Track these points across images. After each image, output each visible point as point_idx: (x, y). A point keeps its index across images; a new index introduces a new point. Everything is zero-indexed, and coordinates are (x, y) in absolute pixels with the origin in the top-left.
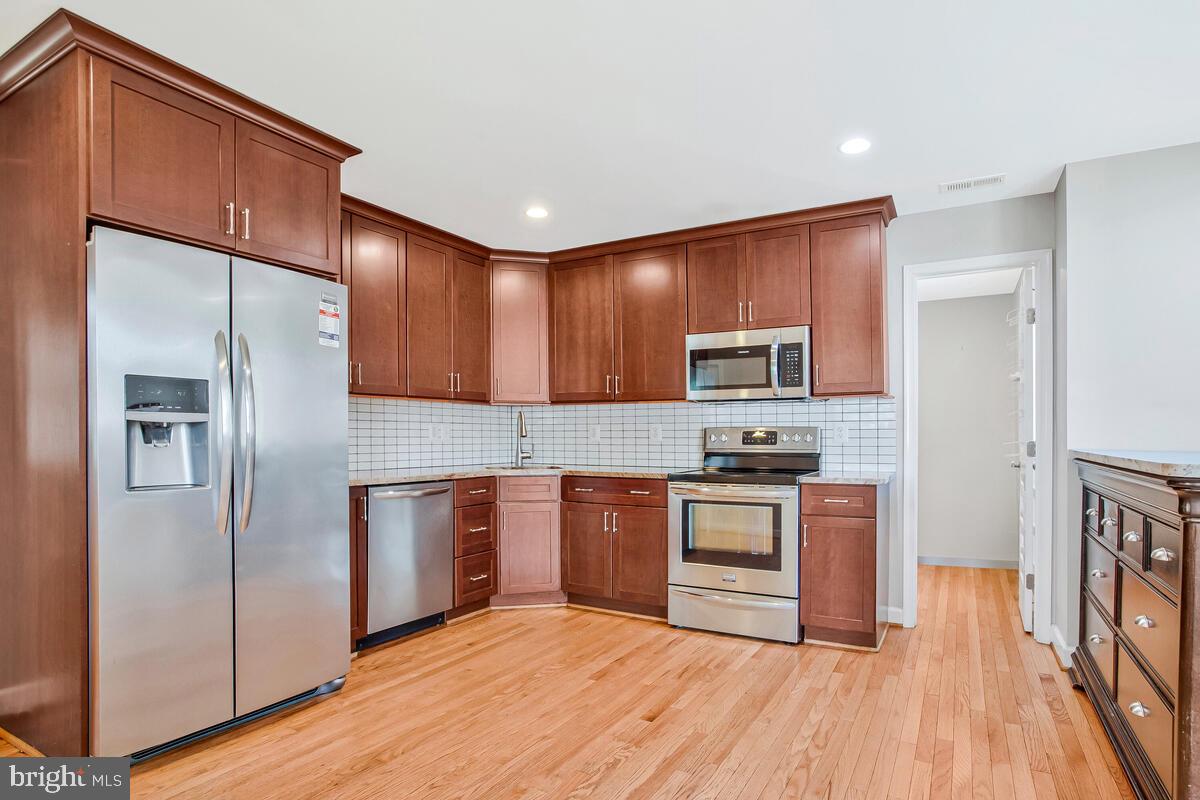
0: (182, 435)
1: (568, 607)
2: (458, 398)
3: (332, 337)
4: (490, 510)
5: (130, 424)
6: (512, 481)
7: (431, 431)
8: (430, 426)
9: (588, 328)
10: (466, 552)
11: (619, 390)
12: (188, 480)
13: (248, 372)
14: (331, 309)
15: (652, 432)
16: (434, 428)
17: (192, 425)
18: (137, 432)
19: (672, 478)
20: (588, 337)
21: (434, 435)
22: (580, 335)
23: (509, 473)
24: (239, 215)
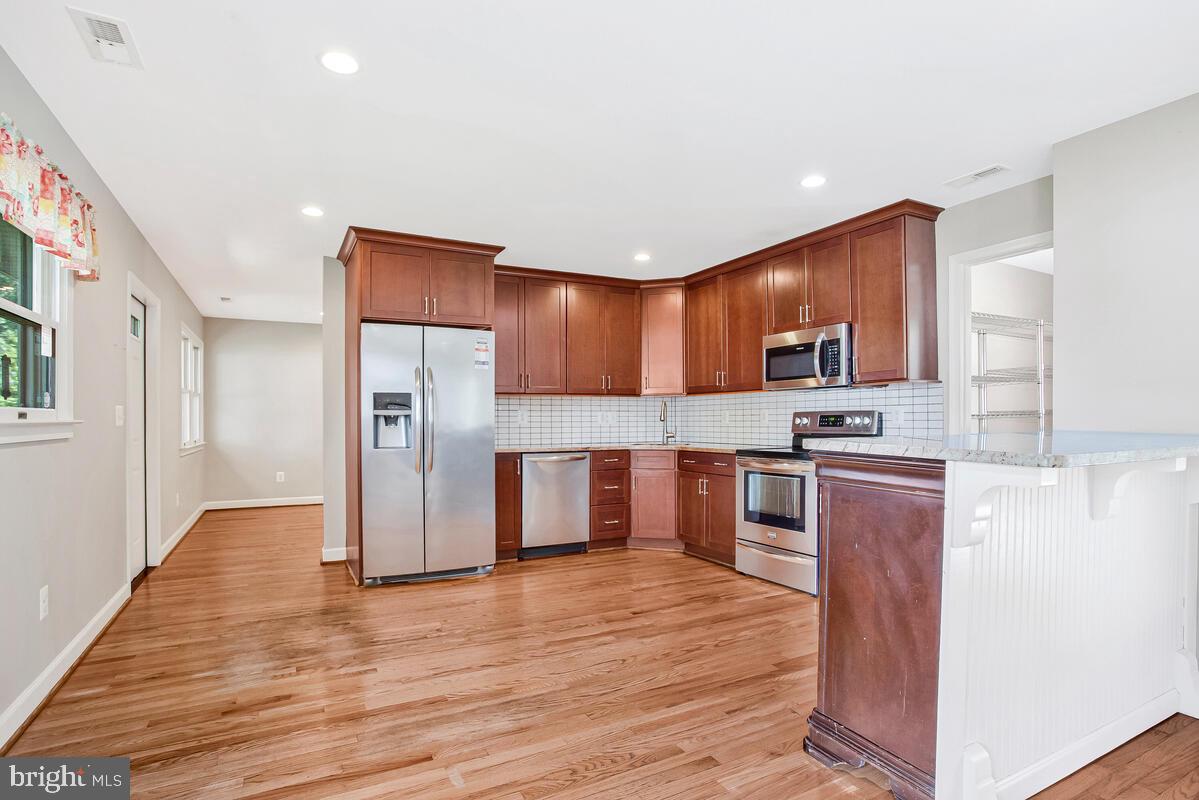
0: (402, 420)
1: (684, 553)
2: (610, 393)
3: (484, 363)
4: (623, 474)
5: (376, 417)
6: (640, 454)
7: (599, 417)
8: (600, 414)
9: (707, 336)
10: (601, 503)
11: (725, 382)
12: (404, 445)
13: (431, 387)
14: (483, 347)
15: (762, 416)
16: (603, 416)
17: (407, 416)
18: (382, 421)
19: (740, 453)
20: (707, 341)
21: (602, 420)
22: (703, 339)
23: (637, 447)
24: (431, 301)
